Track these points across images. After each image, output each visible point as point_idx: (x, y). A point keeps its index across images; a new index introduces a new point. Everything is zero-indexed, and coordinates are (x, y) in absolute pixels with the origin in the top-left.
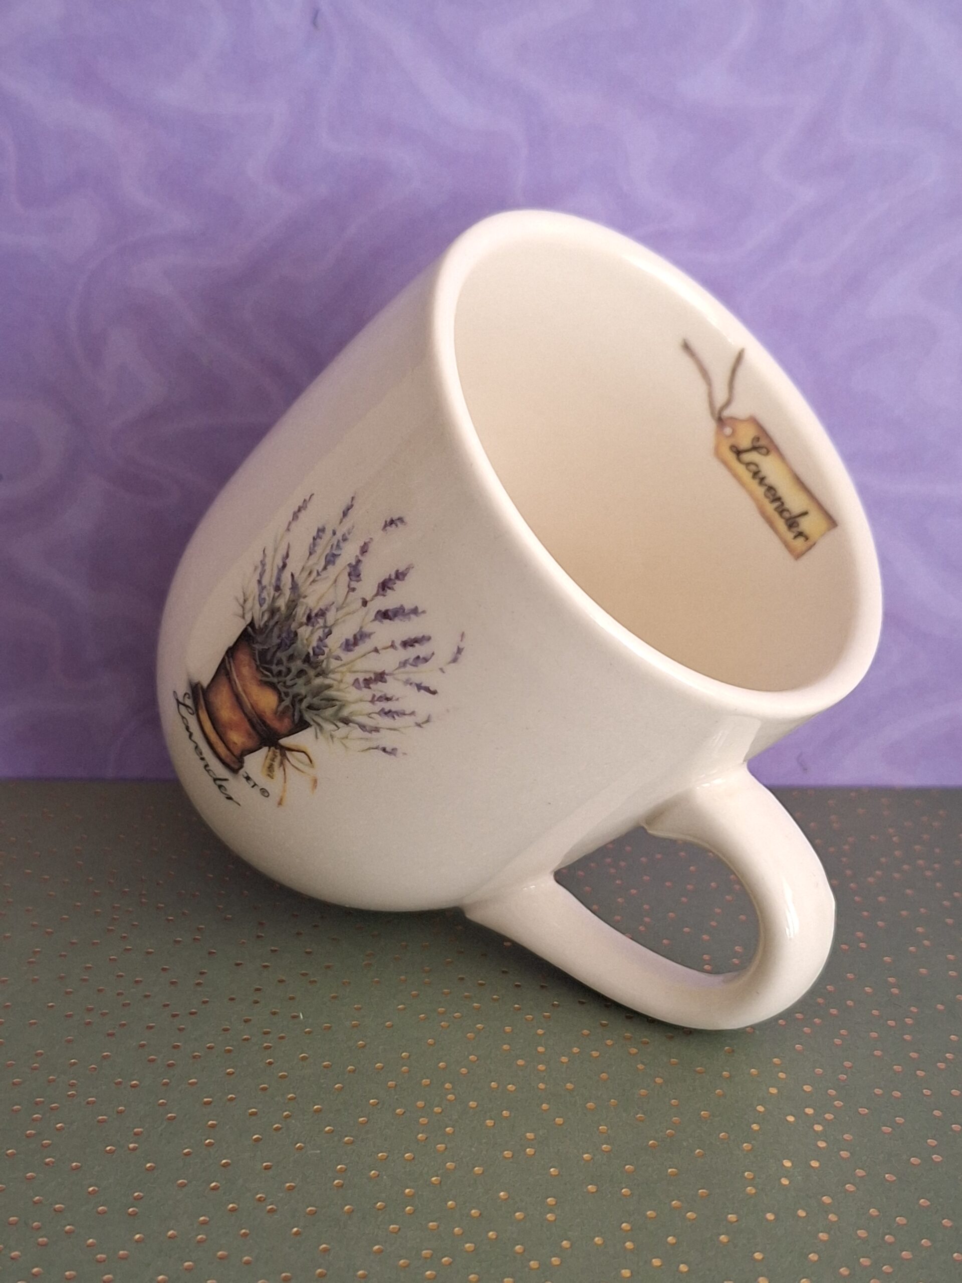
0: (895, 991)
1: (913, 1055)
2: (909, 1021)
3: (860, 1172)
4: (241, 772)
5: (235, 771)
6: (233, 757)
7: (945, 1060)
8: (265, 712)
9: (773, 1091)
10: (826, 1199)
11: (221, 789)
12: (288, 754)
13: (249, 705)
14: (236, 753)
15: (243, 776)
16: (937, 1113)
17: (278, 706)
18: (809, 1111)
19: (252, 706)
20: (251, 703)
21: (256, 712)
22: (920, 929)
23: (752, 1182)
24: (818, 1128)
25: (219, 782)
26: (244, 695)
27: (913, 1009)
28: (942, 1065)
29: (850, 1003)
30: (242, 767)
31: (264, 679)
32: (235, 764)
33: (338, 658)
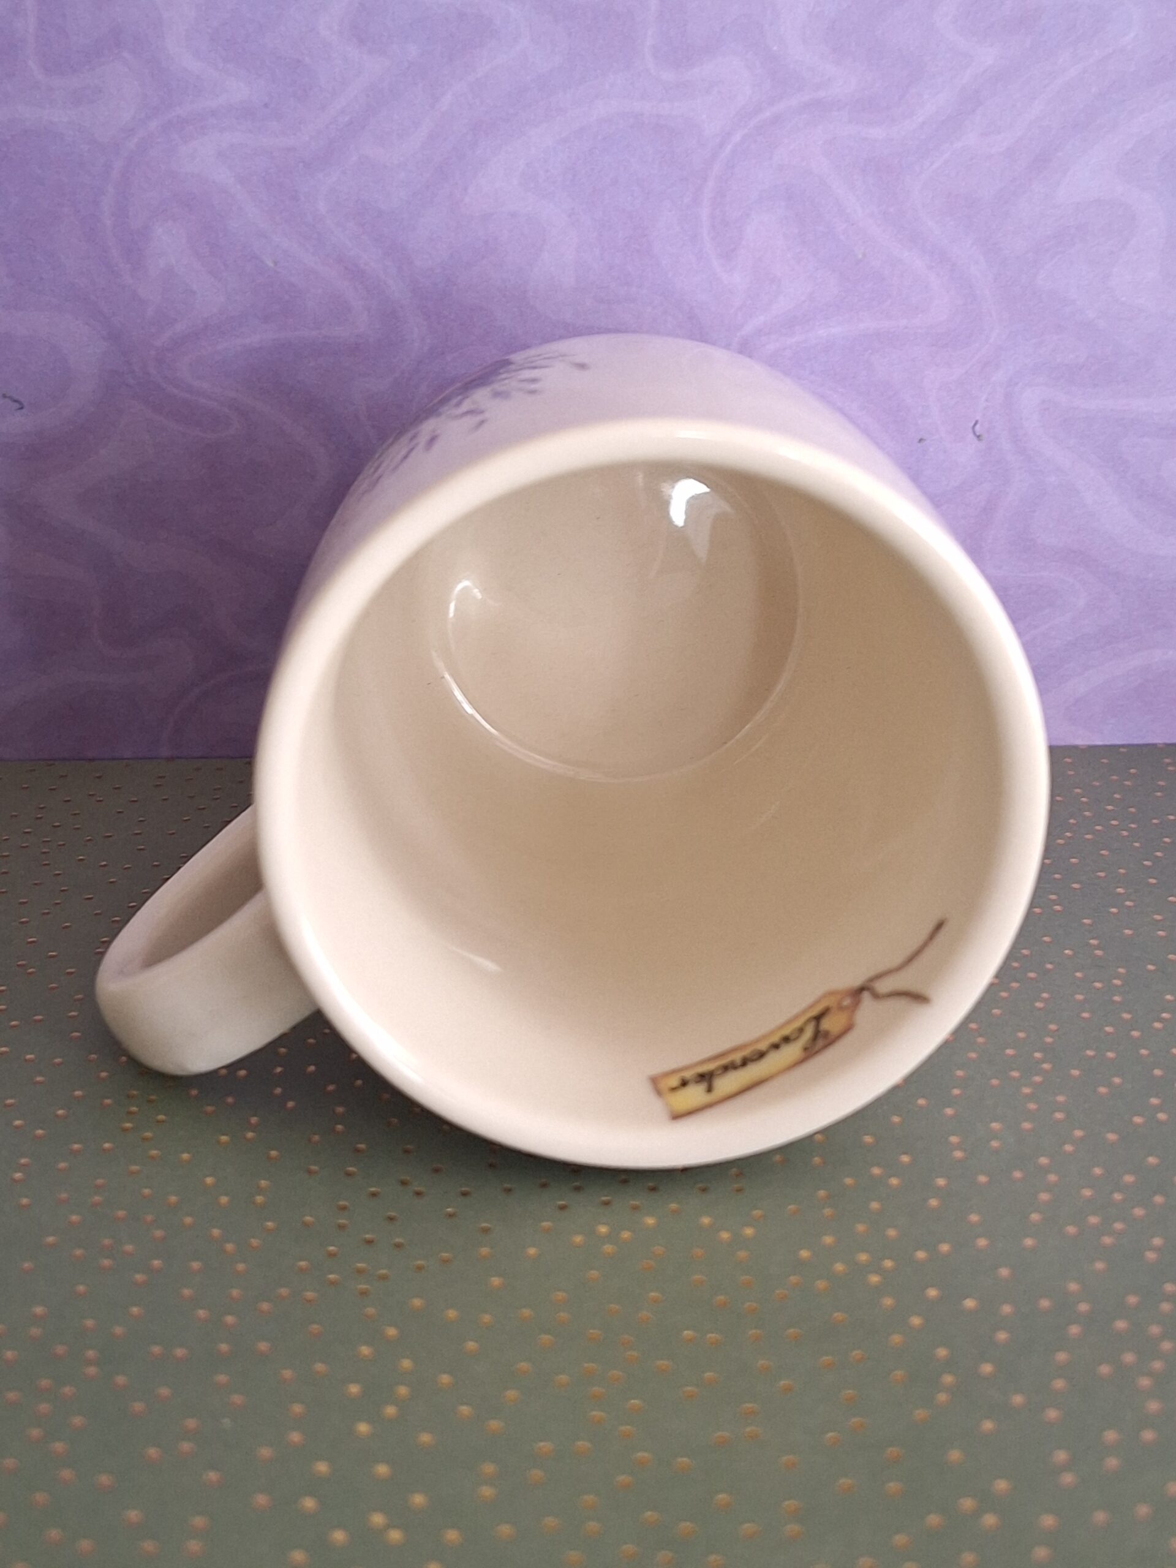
0: (1099, 952)
1: (1127, 1016)
2: (1117, 982)
3: (1079, 1133)
7: (1161, 1020)
9: (973, 1055)
10: (1043, 1160)
16: (1157, 1072)
18: (1015, 1074)
22: (1120, 890)
23: (959, 1147)
24: (1027, 1090)
27: (1121, 970)
28: (1157, 1025)
29: (1049, 966)
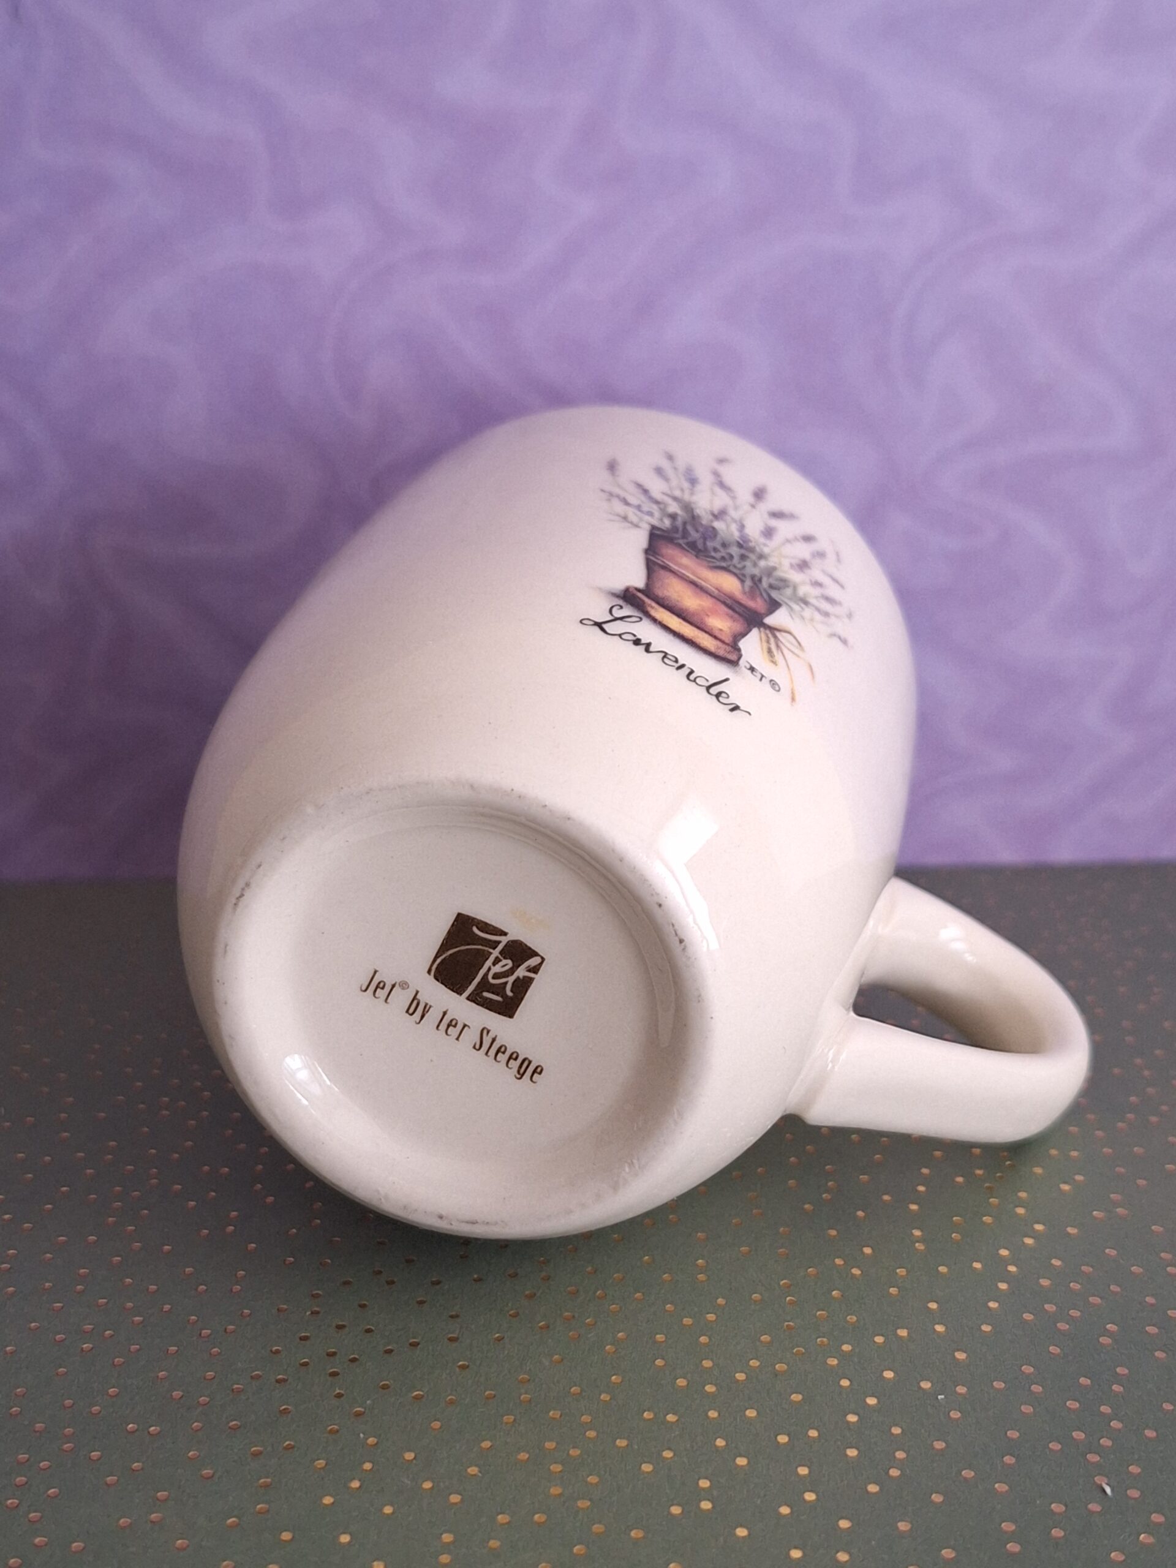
4: (742, 662)
5: (734, 663)
6: (724, 646)
8: (734, 594)
11: (720, 699)
12: (778, 634)
13: (714, 590)
14: (727, 641)
15: (745, 667)
17: (743, 587)
19: (717, 589)
20: (714, 587)
21: (725, 594)
25: (714, 690)
26: (700, 581)
30: (740, 657)
31: (711, 564)
32: (730, 656)
33: (765, 545)
